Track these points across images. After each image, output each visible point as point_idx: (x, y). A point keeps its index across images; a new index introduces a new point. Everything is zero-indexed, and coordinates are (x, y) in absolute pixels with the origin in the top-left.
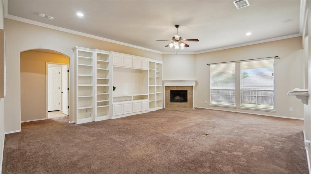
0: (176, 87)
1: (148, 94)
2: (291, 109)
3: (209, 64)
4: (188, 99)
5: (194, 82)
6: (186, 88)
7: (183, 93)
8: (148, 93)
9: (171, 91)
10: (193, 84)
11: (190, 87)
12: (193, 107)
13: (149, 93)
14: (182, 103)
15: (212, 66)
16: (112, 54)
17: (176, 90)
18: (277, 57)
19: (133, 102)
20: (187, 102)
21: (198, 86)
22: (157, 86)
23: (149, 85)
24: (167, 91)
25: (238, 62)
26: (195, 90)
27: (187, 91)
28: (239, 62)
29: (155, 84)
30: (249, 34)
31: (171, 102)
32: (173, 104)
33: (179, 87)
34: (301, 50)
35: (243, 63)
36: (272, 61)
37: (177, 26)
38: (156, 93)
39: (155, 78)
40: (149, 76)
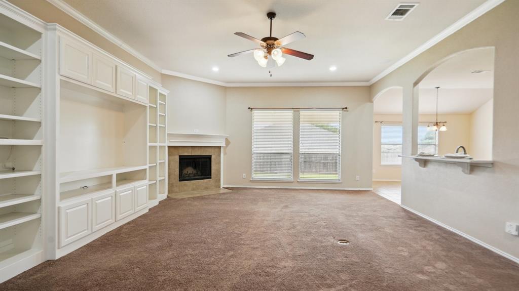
0: (190, 150)
1: (147, 167)
2: (358, 177)
3: (252, 109)
4: (213, 171)
5: (224, 140)
6: (210, 150)
7: (203, 160)
8: (146, 165)
9: (180, 156)
10: (222, 144)
11: (217, 150)
12: (221, 187)
13: (149, 163)
14: (202, 180)
15: (255, 112)
16: (58, 33)
17: (190, 154)
18: (346, 108)
19: (116, 191)
20: (211, 178)
21: (229, 146)
22: (160, 146)
23: (149, 144)
24: (172, 158)
25: (296, 110)
26: (225, 154)
27: (211, 156)
28: (298, 110)
29: (156, 142)
30: (333, 69)
31: (180, 181)
32: (185, 185)
33: (197, 149)
34: (369, 104)
35: (302, 113)
36: (337, 114)
37: (271, 15)
38: (158, 161)
39: (156, 127)
40: (150, 123)
